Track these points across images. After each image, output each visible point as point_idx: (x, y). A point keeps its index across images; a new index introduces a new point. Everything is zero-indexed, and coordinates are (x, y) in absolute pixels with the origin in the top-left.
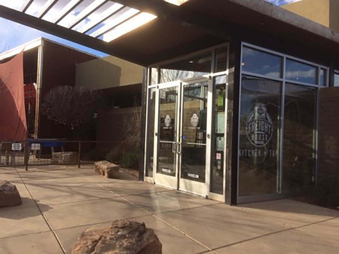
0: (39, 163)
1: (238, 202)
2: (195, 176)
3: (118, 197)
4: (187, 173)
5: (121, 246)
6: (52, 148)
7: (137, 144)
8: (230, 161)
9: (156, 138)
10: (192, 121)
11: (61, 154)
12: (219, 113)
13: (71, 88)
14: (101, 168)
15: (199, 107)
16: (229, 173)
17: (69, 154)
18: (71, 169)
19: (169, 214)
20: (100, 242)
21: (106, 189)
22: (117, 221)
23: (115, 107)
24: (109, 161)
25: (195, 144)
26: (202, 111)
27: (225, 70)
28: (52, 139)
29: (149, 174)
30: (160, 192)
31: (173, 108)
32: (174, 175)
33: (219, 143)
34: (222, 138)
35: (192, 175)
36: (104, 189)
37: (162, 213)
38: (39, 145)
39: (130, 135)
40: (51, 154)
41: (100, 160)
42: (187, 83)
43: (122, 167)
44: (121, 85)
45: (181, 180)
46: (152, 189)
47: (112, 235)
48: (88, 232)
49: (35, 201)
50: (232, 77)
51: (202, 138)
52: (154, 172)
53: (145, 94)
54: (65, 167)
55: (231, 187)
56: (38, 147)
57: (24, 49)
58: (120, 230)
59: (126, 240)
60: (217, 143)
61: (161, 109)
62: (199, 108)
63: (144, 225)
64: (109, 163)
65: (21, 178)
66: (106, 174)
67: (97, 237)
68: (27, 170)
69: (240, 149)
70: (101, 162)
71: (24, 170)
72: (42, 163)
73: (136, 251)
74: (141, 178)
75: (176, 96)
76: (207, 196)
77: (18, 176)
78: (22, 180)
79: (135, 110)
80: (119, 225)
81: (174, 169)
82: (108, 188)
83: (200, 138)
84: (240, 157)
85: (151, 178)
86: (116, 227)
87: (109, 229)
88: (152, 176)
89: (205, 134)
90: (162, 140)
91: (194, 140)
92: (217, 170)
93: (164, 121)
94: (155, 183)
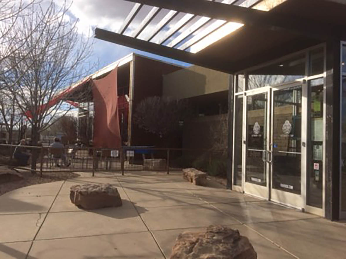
0: (133, 169)
1: (340, 217)
2: (289, 187)
3: (207, 204)
4: (280, 183)
5: (217, 250)
6: (143, 155)
7: (224, 152)
8: (331, 172)
9: (244, 147)
10: (284, 128)
11: (151, 161)
12: (315, 119)
13: (160, 98)
14: (189, 175)
15: (291, 112)
16: (329, 185)
17: (159, 161)
18: (161, 175)
19: (261, 225)
20: (197, 244)
21: (194, 195)
22: (212, 226)
23: (200, 115)
24: (196, 169)
25: (287, 152)
26: (296, 117)
27: (322, 72)
28: (143, 147)
29: (237, 183)
30: (250, 202)
31: (261, 115)
32: (264, 185)
33: (317, 153)
34: (320, 147)
35: (286, 186)
36: (193, 196)
37: (254, 223)
38: (133, 152)
39: (216, 143)
40: (142, 160)
41: (187, 167)
42: (277, 88)
43: (210, 175)
44: (206, 93)
45: (273, 191)
46: (241, 198)
47: (208, 239)
48: (185, 234)
49: (133, 203)
50: (331, 80)
51: (295, 147)
52: (243, 181)
53: (232, 102)
54: (155, 173)
55: (333, 201)
56: (132, 153)
57: (118, 65)
58: (216, 235)
59: (221, 245)
60: (315, 153)
61: (249, 116)
62: (292, 114)
63: (238, 232)
64: (197, 170)
65: (119, 181)
66: (194, 181)
67: (194, 239)
68: (123, 174)
69: (342, 158)
70: (189, 170)
71: (121, 175)
72: (136, 169)
73: (232, 256)
74: (229, 186)
75: (265, 102)
76: (303, 209)
77: (116, 180)
78: (120, 184)
79: (221, 118)
80: (214, 230)
81: (264, 179)
82: (196, 194)
83: (293, 146)
84: (342, 167)
85: (240, 187)
86: (211, 232)
87: (204, 233)
88: (241, 185)
89: (299, 143)
90: (250, 149)
91: (286, 148)
92: (315, 181)
93: (253, 129)
94: (244, 192)
